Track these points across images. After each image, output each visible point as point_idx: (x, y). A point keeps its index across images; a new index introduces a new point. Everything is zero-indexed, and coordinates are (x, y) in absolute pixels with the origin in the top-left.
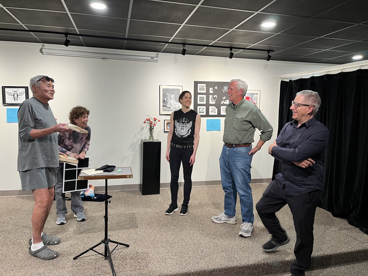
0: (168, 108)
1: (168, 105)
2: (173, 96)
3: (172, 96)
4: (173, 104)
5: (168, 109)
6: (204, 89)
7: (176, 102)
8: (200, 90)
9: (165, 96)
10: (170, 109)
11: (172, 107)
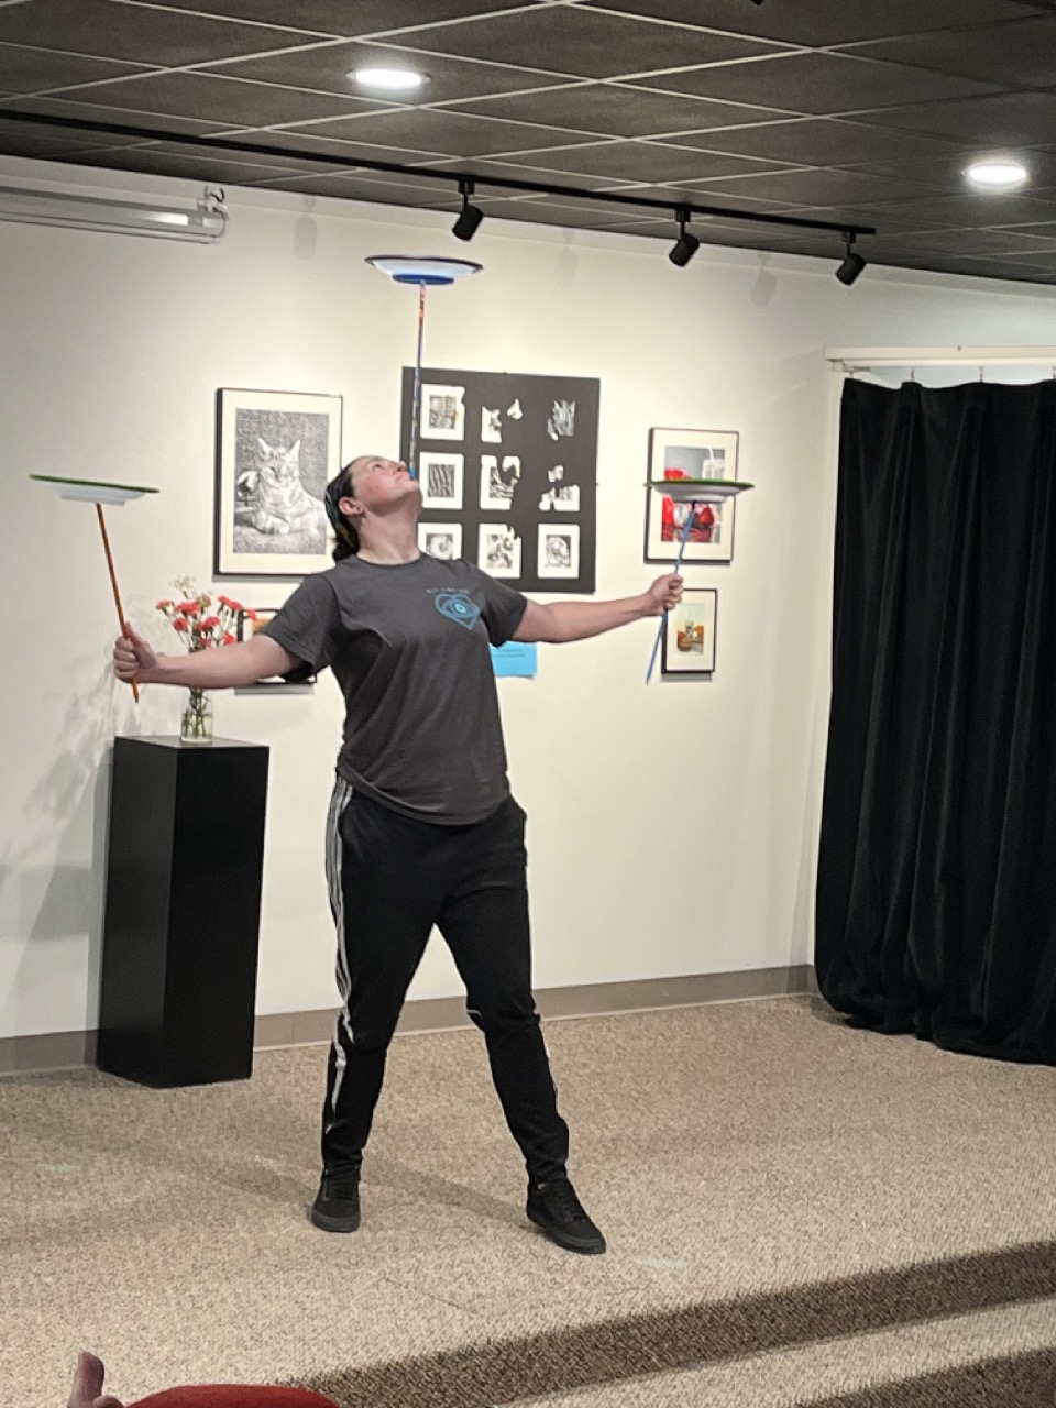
0: (263, 532)
1: (263, 515)
2: (292, 457)
3: (288, 458)
4: (290, 510)
5: (263, 540)
6: (453, 419)
7: (307, 496)
8: (433, 425)
9: (246, 456)
10: (276, 541)
11: (284, 529)
